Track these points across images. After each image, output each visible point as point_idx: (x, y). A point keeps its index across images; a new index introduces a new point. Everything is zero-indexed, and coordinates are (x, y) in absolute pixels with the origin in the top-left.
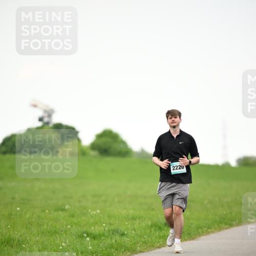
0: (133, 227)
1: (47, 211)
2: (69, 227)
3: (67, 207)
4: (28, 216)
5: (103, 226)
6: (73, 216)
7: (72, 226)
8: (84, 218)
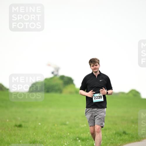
0: (105, 134)
1: (56, 125)
2: (69, 134)
3: (67, 123)
4: (45, 128)
5: (88, 134)
6: (71, 128)
7: (70, 134)
8: (77, 129)
